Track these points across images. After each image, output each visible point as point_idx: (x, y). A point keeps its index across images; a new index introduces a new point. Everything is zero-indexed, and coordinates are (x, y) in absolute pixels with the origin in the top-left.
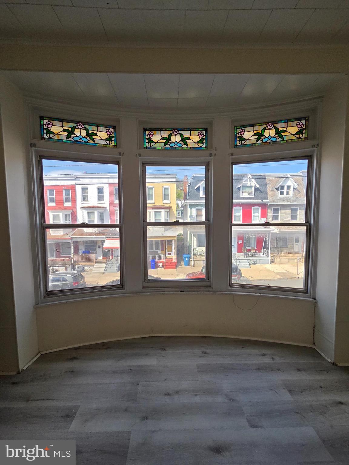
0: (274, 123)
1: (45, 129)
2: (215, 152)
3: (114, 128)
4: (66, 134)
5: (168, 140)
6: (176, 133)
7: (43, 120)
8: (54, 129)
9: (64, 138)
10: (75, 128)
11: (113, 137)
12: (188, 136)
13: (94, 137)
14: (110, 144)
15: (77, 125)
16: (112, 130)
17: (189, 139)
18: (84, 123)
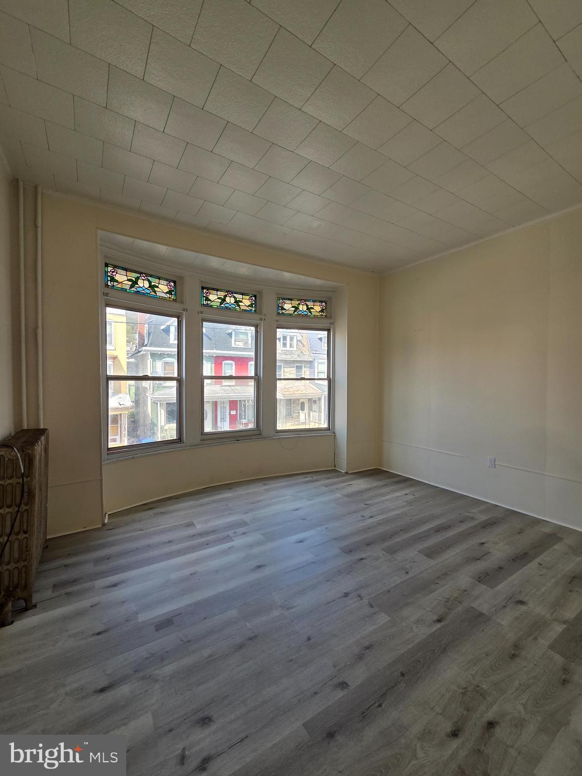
0: (305, 300)
1: (109, 276)
2: (264, 317)
3: (175, 282)
4: (130, 283)
5: (224, 300)
6: (230, 295)
7: (108, 267)
8: (118, 277)
9: (128, 287)
10: (139, 279)
11: (173, 291)
12: (241, 300)
13: (156, 289)
14: (170, 298)
15: (141, 276)
16: (172, 284)
17: (241, 302)
18: (147, 275)
